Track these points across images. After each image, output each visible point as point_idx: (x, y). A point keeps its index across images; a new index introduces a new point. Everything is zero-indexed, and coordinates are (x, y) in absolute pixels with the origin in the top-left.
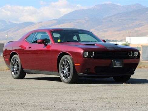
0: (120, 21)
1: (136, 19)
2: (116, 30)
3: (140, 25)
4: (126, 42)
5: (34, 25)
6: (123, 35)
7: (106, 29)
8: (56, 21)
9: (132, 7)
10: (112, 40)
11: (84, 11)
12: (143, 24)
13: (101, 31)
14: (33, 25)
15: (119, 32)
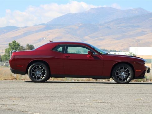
0: (119, 27)
1: (138, 27)
2: (114, 39)
3: (142, 33)
4: (130, 53)
5: (18, 30)
6: (123, 45)
7: (103, 37)
8: (44, 26)
9: (134, 12)
10: (109, 50)
11: (77, 15)
12: (146, 31)
13: (96, 39)
14: (16, 30)
15: (117, 41)
